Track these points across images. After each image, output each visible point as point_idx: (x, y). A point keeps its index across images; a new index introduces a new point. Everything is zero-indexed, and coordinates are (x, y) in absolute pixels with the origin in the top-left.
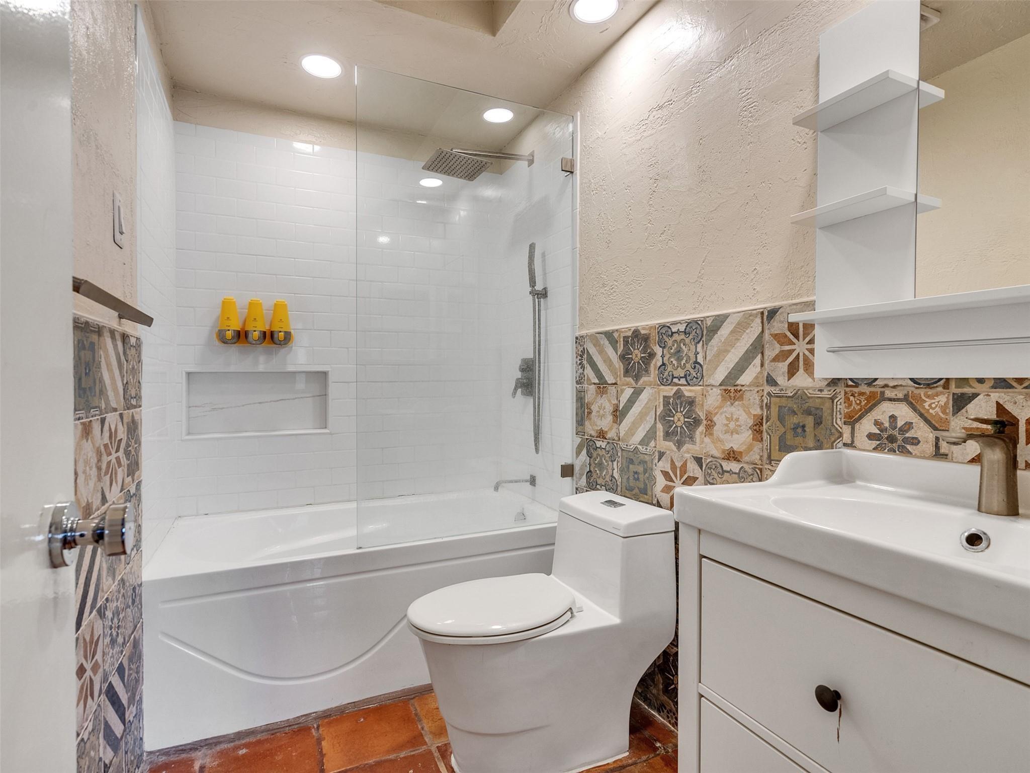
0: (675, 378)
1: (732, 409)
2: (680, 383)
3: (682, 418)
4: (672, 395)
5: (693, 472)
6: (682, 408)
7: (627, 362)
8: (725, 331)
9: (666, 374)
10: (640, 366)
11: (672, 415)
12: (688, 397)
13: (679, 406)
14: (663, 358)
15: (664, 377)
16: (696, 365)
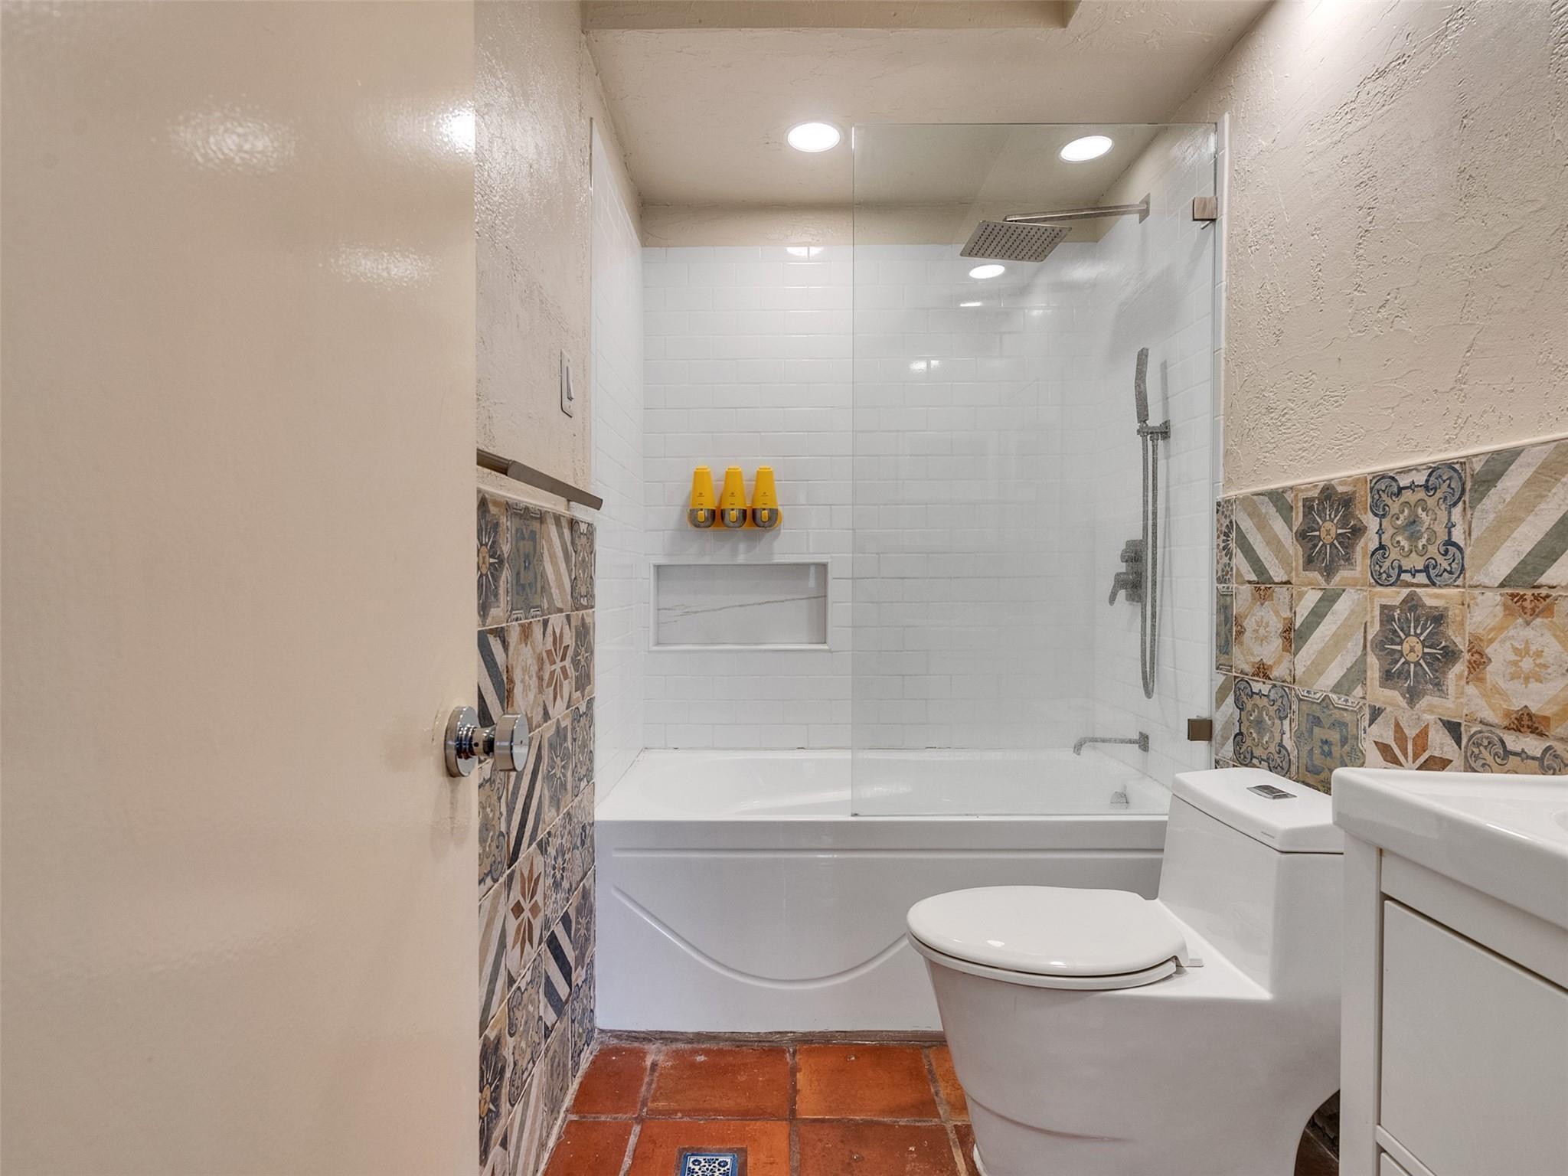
0: (1406, 571)
1: (1528, 633)
2: (1415, 581)
3: (1419, 647)
4: (1398, 604)
5: (1442, 749)
6: (1419, 628)
7: (1310, 545)
8: (1512, 482)
9: (1387, 564)
10: (1335, 551)
11: (1398, 640)
12: (1430, 607)
13: (1412, 625)
14: (1380, 535)
15: (1382, 571)
16: (1449, 547)
